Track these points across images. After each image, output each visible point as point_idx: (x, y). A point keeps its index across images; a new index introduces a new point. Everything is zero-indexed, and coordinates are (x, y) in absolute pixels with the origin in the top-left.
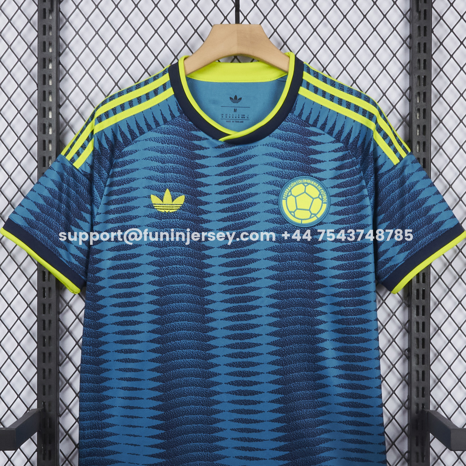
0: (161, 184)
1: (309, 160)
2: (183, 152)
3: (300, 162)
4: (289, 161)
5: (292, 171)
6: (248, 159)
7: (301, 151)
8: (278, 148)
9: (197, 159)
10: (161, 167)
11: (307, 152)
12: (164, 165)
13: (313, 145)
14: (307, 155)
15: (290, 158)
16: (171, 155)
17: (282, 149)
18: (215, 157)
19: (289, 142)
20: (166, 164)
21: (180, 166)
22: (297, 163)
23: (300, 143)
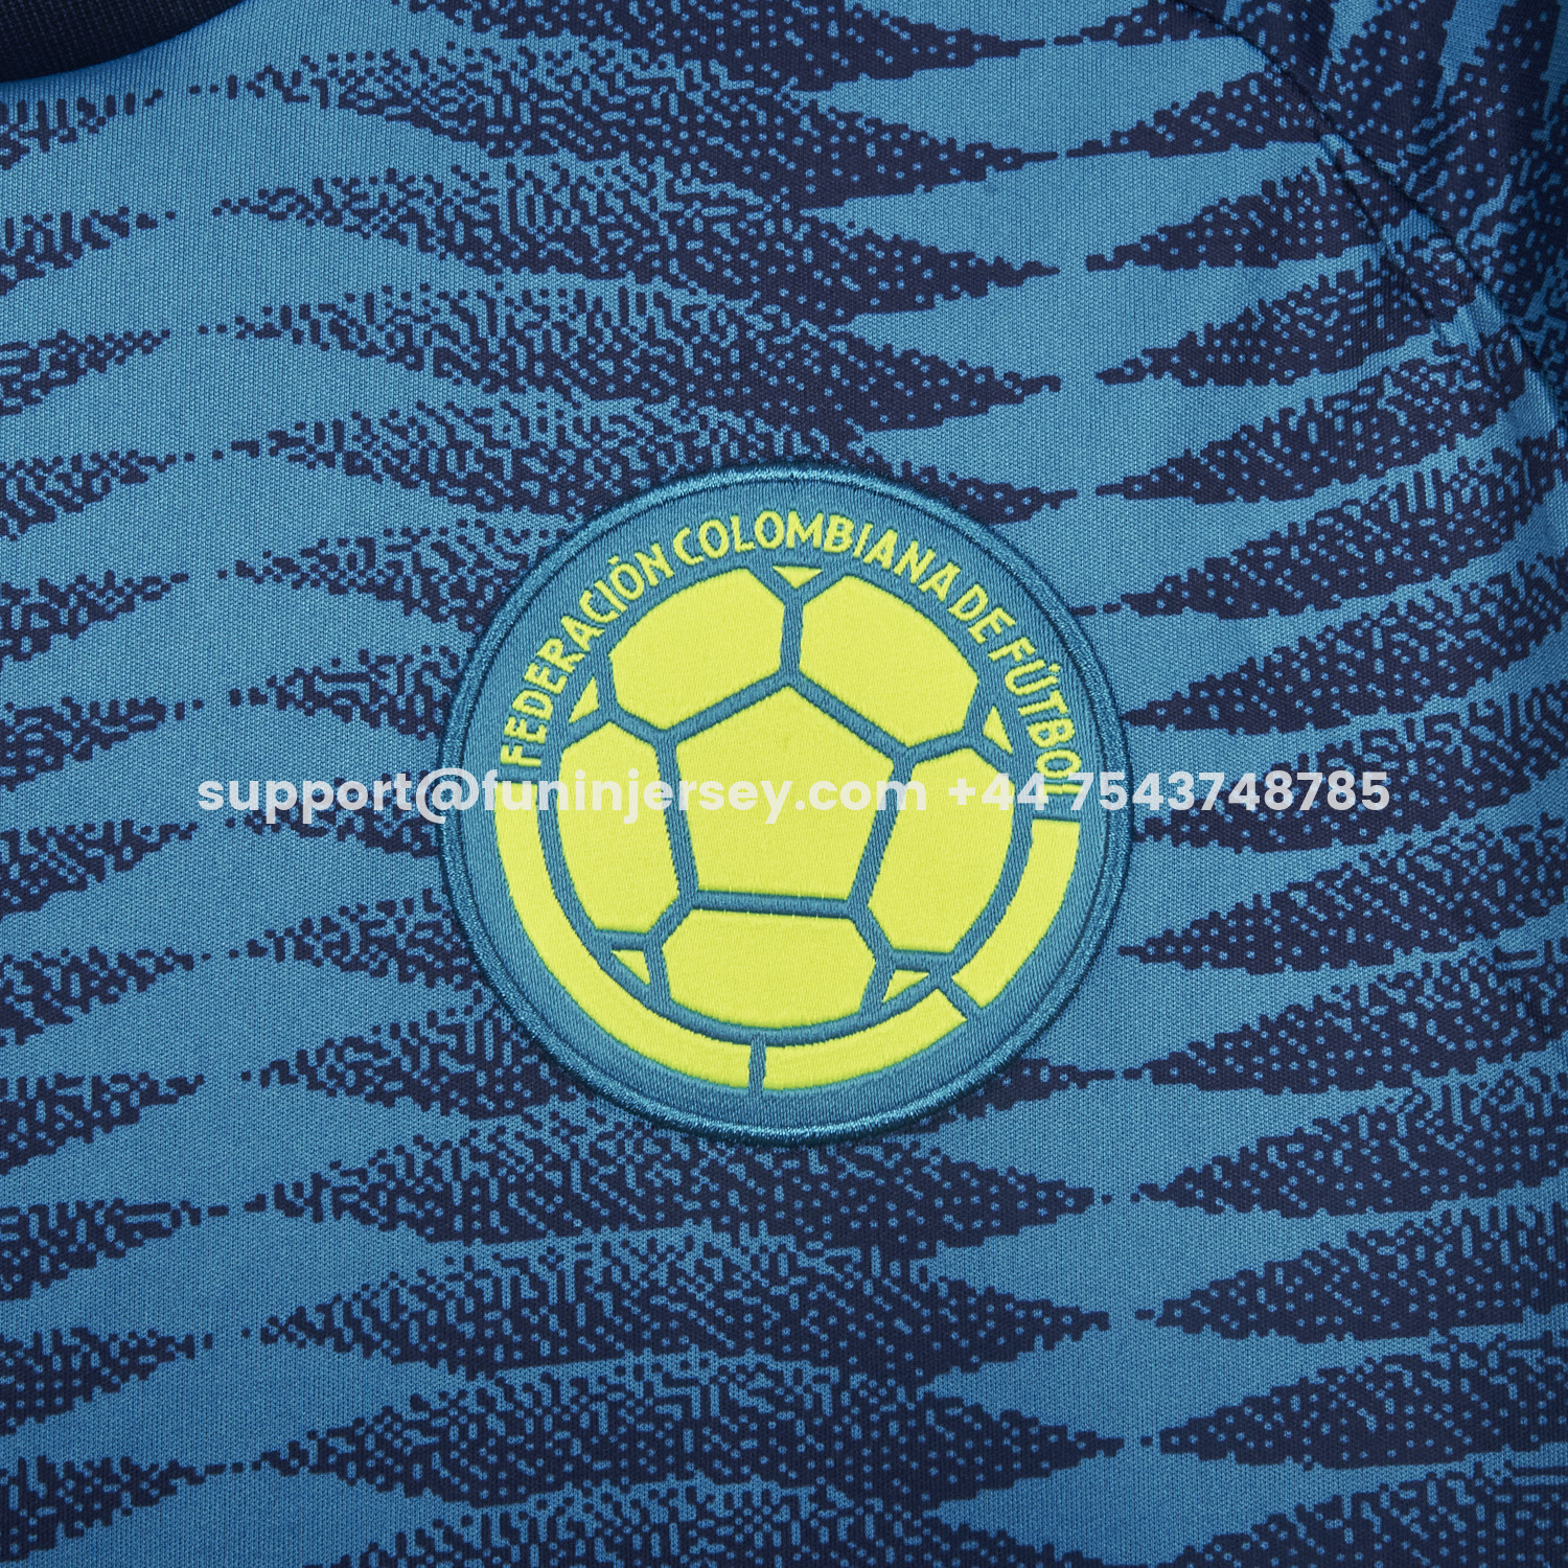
1: (825, 255)
3: (713, 283)
4: (577, 280)
5: (605, 409)
6: (27, 272)
7: (716, 156)
8: (419, 119)
11: (803, 157)
13: (880, 72)
14: (798, 200)
15: (578, 241)
17: (479, 136)
19: (567, 41)
22: (679, 298)
23: (704, 54)
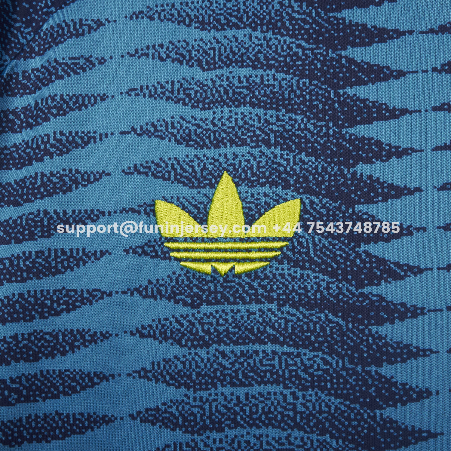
0: (200, 153)
2: (291, 18)
9: (354, 45)
10: (199, 84)
12: (211, 74)
16: (240, 34)
18: (431, 31)
20: (219, 72)
21: (280, 76)
